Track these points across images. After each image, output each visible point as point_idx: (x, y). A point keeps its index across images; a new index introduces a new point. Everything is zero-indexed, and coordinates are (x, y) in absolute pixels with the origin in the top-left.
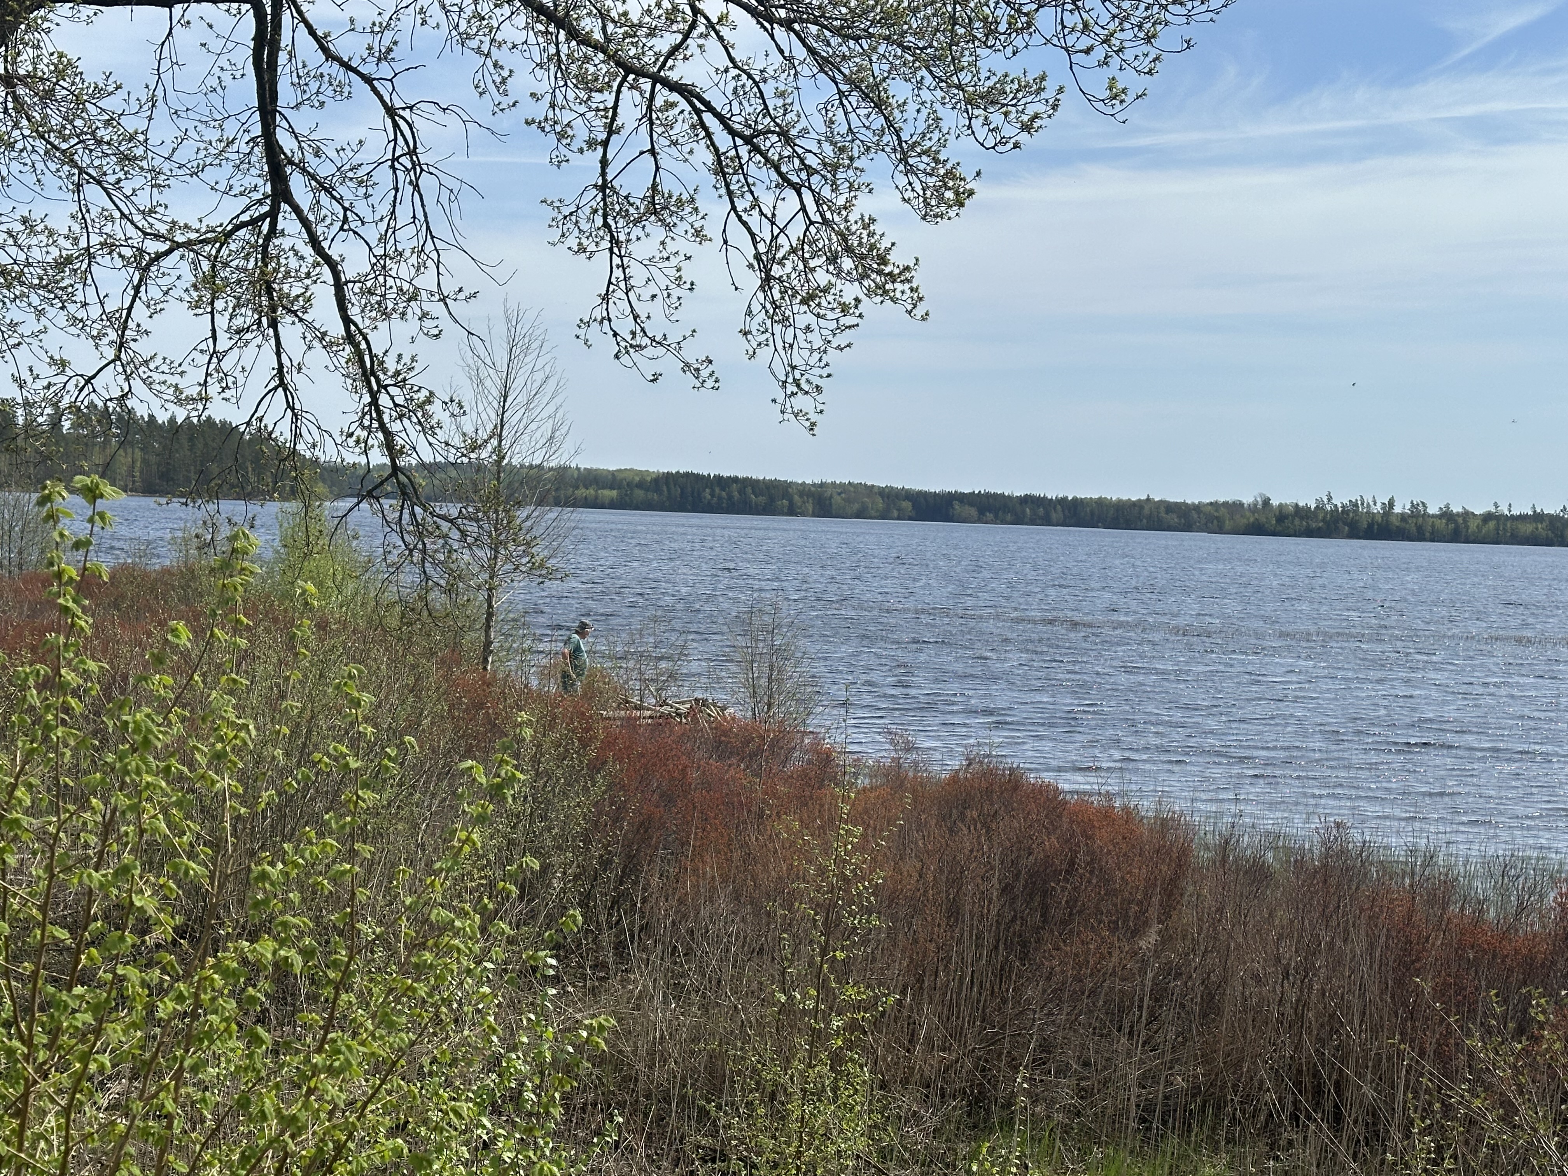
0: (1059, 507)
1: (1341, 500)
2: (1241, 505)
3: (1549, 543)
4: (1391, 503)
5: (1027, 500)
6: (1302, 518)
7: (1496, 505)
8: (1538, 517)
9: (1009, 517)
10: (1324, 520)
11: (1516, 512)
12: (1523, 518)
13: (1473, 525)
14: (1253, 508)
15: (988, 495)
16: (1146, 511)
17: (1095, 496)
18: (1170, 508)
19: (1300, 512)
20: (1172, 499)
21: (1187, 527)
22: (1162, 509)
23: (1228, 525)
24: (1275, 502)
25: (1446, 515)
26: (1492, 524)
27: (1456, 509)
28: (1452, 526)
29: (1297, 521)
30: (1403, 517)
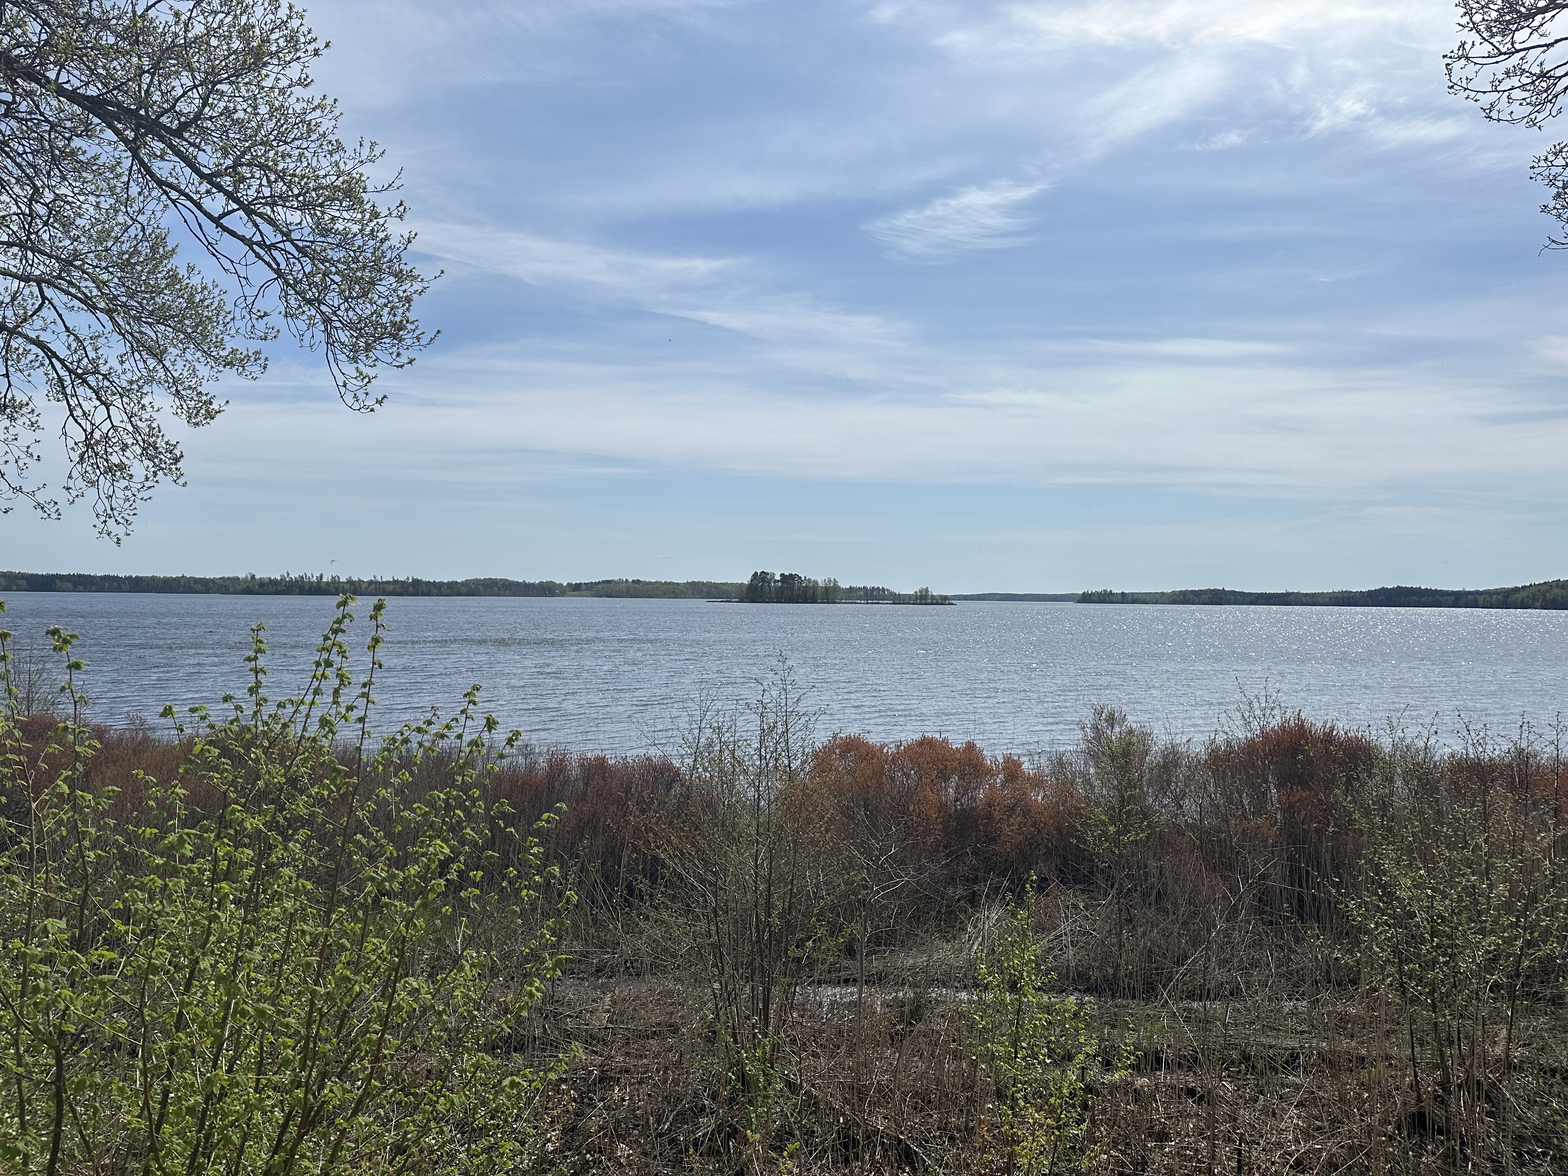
0: (127, 582)
1: (294, 575)
2: (238, 578)
3: (401, 595)
4: (321, 576)
5: (106, 578)
6: (273, 585)
7: (375, 577)
8: (395, 582)
9: (94, 588)
10: (285, 586)
11: (384, 580)
12: (388, 582)
13: (363, 586)
14: (245, 580)
15: (80, 576)
16: (182, 583)
17: (150, 575)
18: (196, 581)
19: (271, 582)
20: (198, 576)
21: (208, 591)
22: (192, 582)
23: (231, 589)
24: (257, 577)
25: (350, 582)
26: (373, 586)
27: (355, 579)
28: (353, 587)
29: (270, 587)
30: (327, 583)
